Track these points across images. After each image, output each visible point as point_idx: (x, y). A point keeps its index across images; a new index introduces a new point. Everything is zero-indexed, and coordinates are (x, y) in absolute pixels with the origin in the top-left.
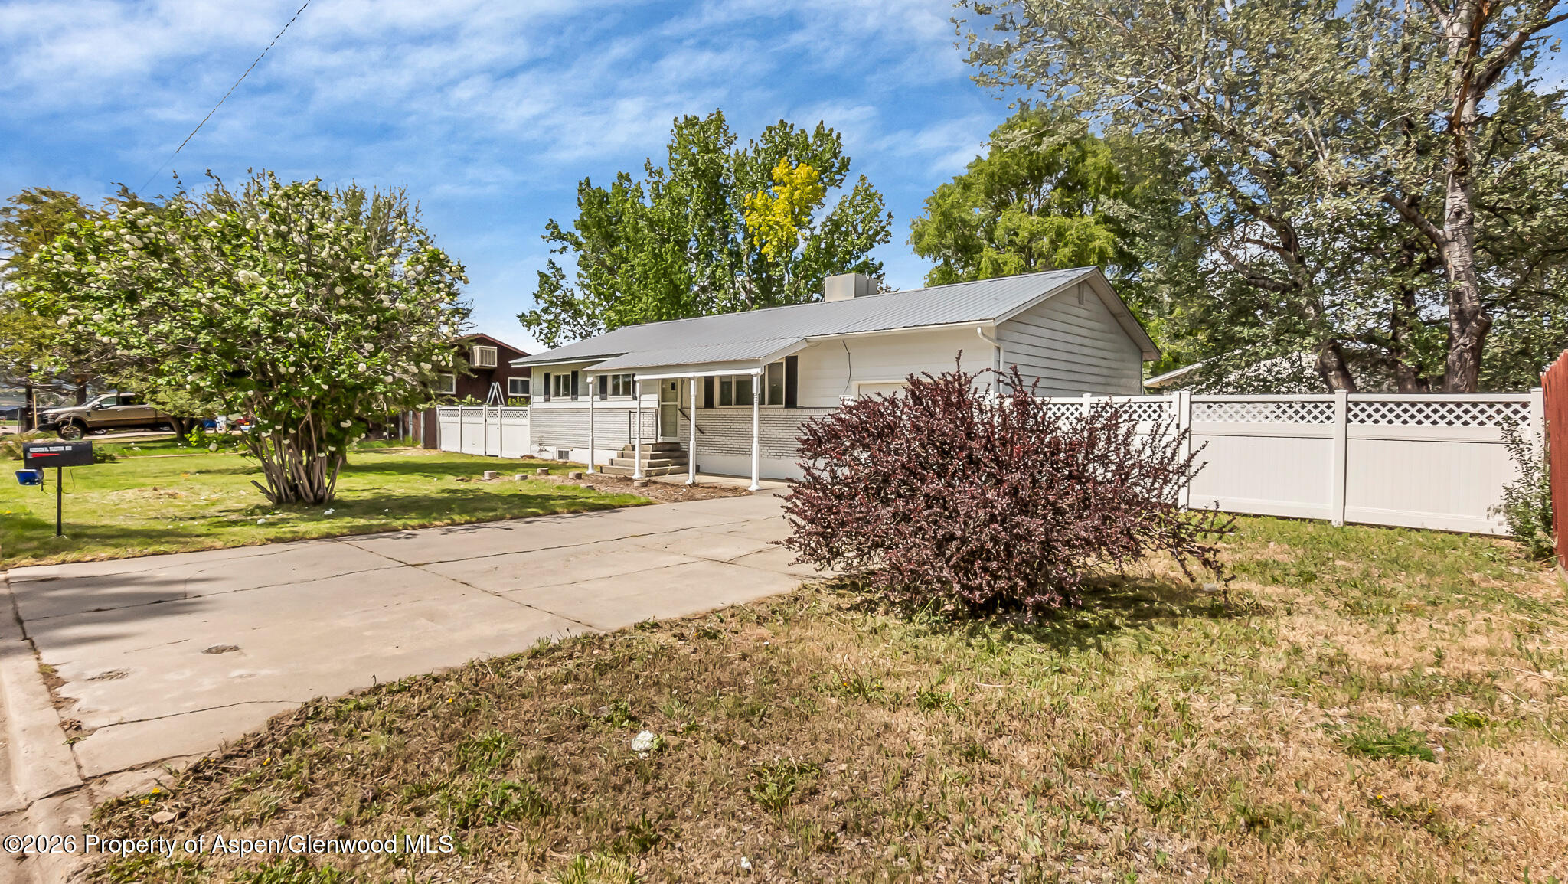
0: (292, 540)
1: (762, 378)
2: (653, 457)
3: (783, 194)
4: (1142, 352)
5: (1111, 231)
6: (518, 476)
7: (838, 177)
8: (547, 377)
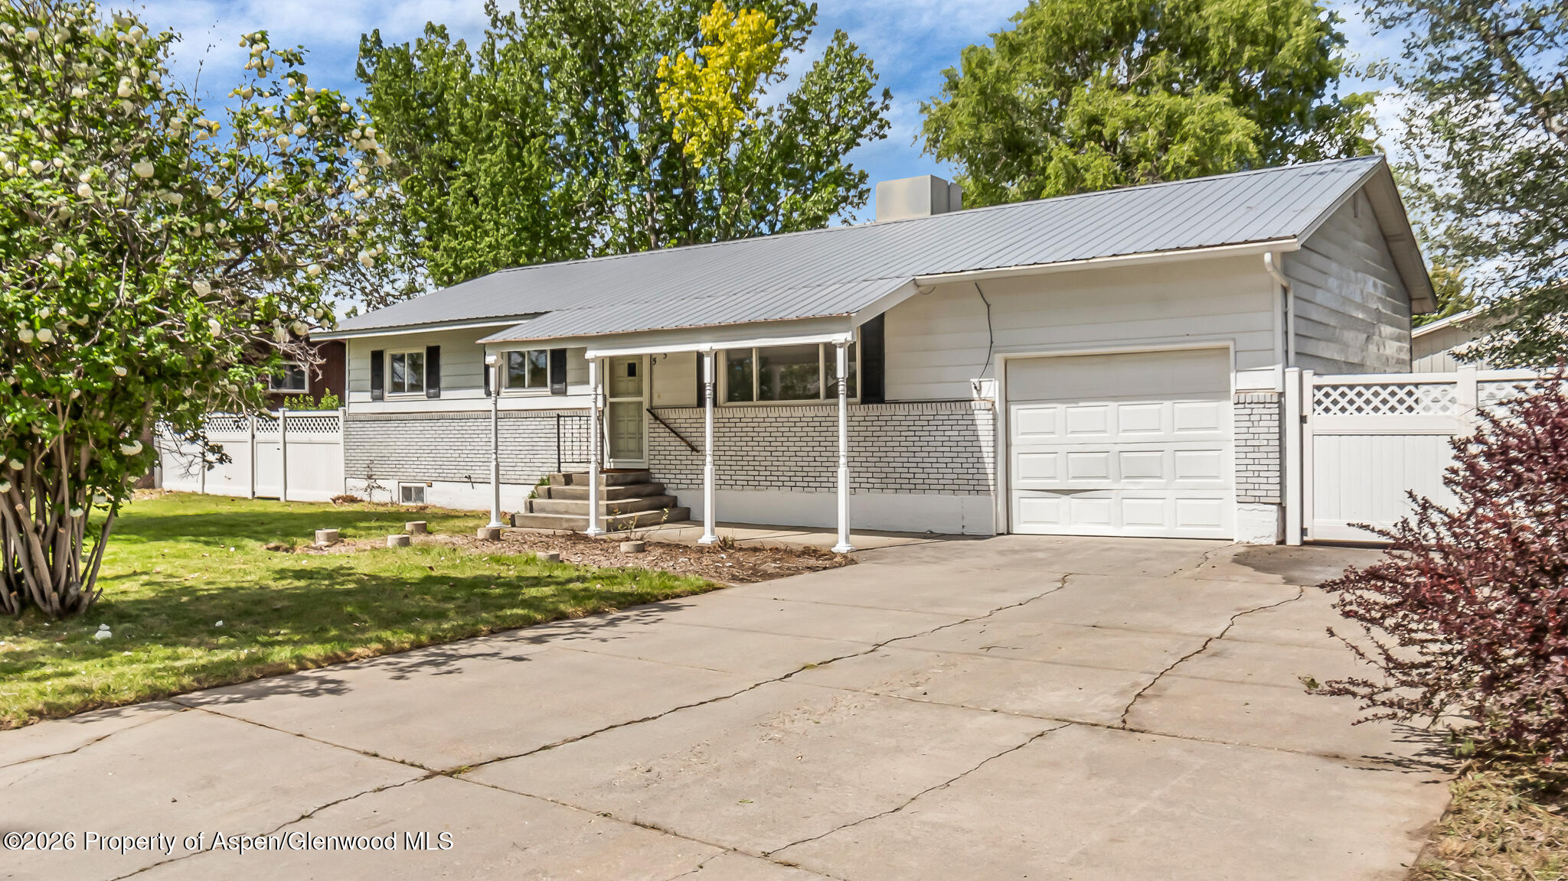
0: (83, 709)
1: (851, 348)
2: (611, 496)
3: (721, 59)
4: (1411, 300)
5: (1248, 116)
6: (392, 539)
7: (797, 34)
8: (377, 357)
